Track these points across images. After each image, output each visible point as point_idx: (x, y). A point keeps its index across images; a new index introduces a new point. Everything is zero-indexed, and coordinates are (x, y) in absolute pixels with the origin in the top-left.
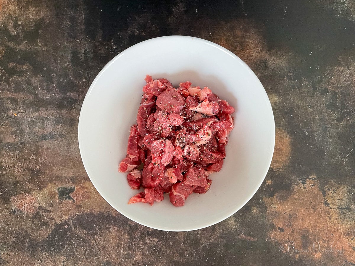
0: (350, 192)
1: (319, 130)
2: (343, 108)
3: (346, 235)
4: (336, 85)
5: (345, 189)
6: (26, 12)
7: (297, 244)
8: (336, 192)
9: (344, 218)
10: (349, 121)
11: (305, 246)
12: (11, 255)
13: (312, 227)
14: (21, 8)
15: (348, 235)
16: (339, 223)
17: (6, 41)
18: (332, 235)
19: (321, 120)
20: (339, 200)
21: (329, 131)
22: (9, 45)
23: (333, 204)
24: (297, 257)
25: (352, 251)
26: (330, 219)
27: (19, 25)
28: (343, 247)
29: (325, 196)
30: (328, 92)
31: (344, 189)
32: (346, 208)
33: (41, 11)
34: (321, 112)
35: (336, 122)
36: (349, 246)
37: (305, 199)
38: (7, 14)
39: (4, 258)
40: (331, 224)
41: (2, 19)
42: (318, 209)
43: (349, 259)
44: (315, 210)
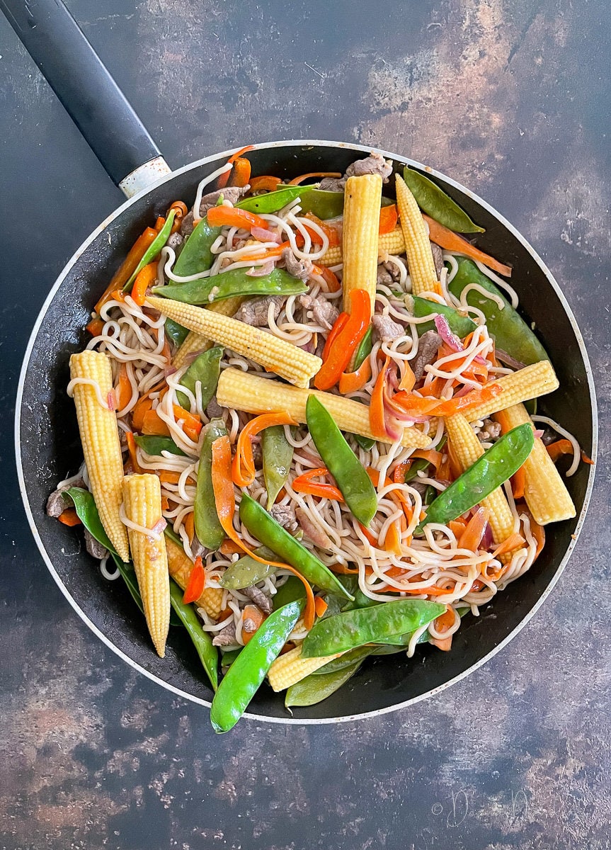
0: (381, 66)
1: (272, 125)
2: (232, 82)
3: (459, 70)
4: (191, 95)
5: (376, 74)
6: (69, 661)
7: (476, 156)
8: (383, 92)
9: (429, 74)
10: (255, 71)
11: (479, 144)
12: (516, 675)
13: (446, 132)
14: (62, 671)
15: (457, 66)
16: (436, 84)
17: (124, 697)
18: (458, 95)
19: (254, 120)
20: (395, 84)
21: (273, 106)
22: (130, 690)
23: (403, 95)
24: (499, 157)
25: (486, 58)
26: (429, 100)
27: (94, 673)
28: (479, 75)
29: (389, 111)
30: (203, 109)
31: (376, 77)
32: (411, 72)
33: (67, 632)
34: (239, 120)
35: (257, 94)
36: (479, 64)
37: (396, 145)
38: (73, 698)
39: (524, 689)
40: (440, 98)
41: (82, 707)
42: (413, 122)
43: (502, 63)
44: (414, 128)
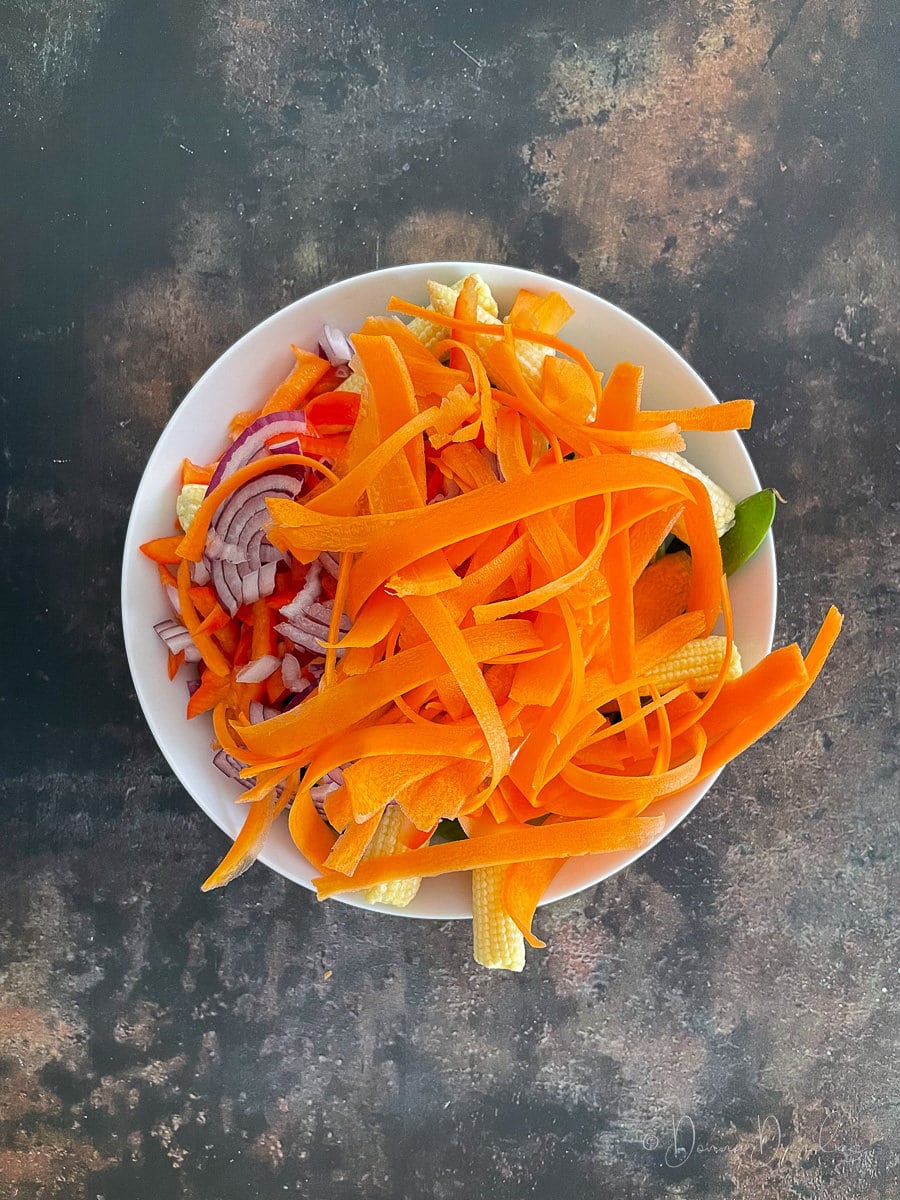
0: (570, 52)
1: (398, 135)
2: (340, 66)
3: (691, 65)
4: (275, 82)
5: (563, 65)
6: (42, 937)
7: (711, 199)
8: (571, 92)
9: (644, 69)
10: (375, 52)
11: (716, 180)
12: (722, 1004)
13: (665, 159)
14: (29, 951)
15: (689, 58)
16: (655, 84)
17: (120, 996)
18: (688, 103)
19: (370, 126)
20: (591, 82)
21: (401, 106)
22: (131, 987)
23: (602, 99)
24: (745, 202)
25: (735, 48)
26: (643, 108)
27: (78, 957)
28: (723, 74)
29: (579, 123)
30: (294, 105)
31: (562, 68)
32: (616, 63)
33: (41, 893)
34: (348, 125)
35: (376, 87)
36: (722, 57)
37: (587, 176)
38: (44, 992)
39: (732, 1026)
40: (659, 107)
41: (58, 1007)
42: (615, 142)
43: (759, 57)
44: (618, 150)
